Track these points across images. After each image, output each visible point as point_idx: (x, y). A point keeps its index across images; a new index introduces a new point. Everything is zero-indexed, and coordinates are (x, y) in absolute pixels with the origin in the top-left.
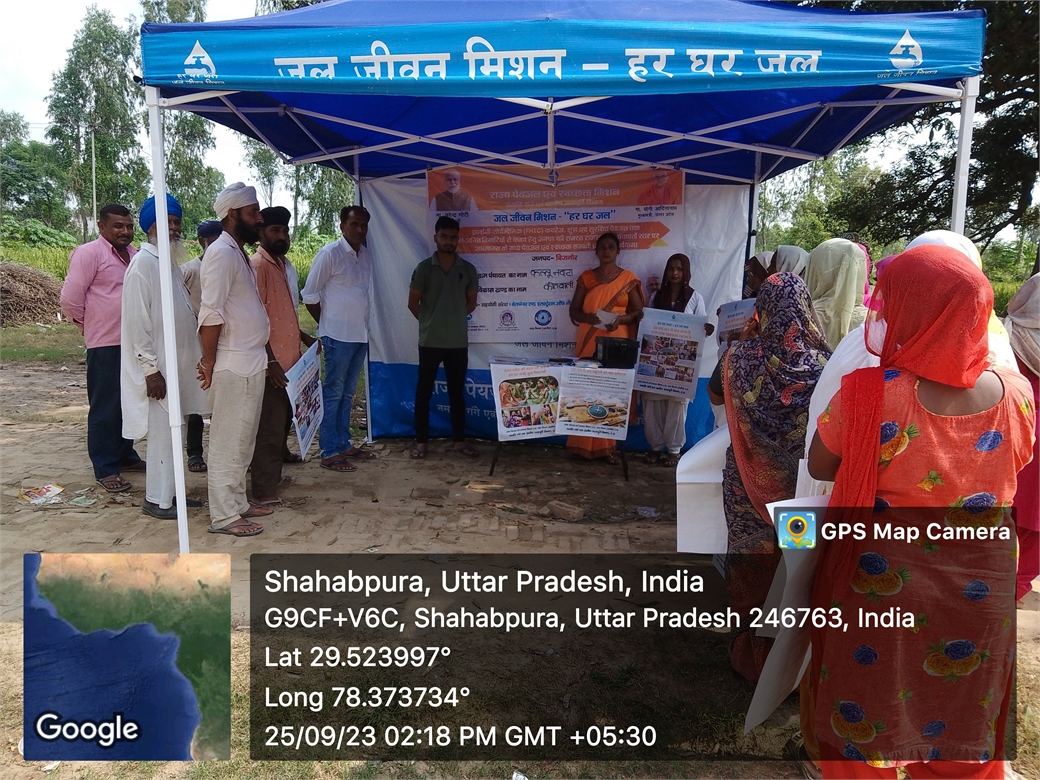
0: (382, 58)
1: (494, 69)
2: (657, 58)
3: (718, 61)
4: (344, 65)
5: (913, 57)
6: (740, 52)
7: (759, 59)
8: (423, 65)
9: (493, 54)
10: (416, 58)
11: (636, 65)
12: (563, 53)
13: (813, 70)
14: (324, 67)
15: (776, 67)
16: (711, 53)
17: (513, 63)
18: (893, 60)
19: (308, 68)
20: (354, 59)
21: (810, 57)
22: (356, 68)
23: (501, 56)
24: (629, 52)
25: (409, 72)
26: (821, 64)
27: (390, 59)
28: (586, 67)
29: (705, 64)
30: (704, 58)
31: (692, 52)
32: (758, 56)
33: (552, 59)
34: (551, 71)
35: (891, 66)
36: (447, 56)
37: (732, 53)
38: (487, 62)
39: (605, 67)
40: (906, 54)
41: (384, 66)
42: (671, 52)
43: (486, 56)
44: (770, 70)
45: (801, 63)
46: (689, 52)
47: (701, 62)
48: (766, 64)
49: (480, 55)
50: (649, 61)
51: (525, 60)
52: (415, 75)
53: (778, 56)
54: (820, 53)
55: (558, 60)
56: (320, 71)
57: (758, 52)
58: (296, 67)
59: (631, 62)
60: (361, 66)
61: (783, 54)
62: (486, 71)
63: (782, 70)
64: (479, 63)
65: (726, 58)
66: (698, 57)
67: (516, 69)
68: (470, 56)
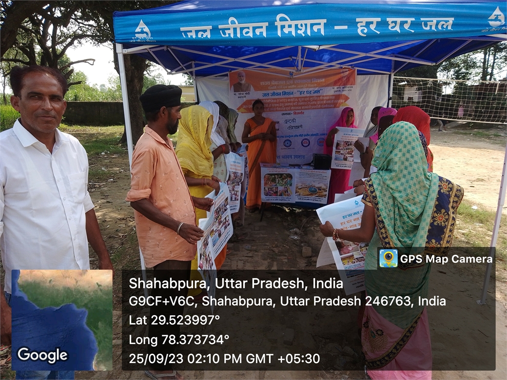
0: (234, 26)
1: (290, 29)
2: (372, 23)
3: (402, 23)
4: (215, 30)
5: (500, 21)
6: (413, 19)
7: (423, 23)
8: (254, 28)
9: (290, 22)
10: (251, 25)
11: (361, 26)
12: (325, 21)
13: (450, 28)
14: (205, 31)
15: (431, 26)
16: (399, 20)
17: (299, 27)
18: (491, 23)
19: (197, 32)
20: (220, 27)
21: (448, 21)
22: (221, 31)
23: (293, 23)
24: (358, 20)
25: (247, 33)
26: (453, 25)
27: (238, 26)
28: (336, 28)
29: (396, 25)
30: (395, 22)
31: (390, 20)
32: (423, 21)
33: (319, 24)
34: (319, 30)
35: (489, 25)
36: (267, 24)
37: (409, 20)
38: (287, 26)
39: (346, 27)
40: (496, 19)
41: (235, 29)
42: (379, 19)
43: (286, 23)
44: (428, 28)
45: (443, 25)
46: (388, 19)
47: (394, 24)
48: (426, 25)
49: (283, 23)
50: (368, 24)
51: (306, 25)
52: (251, 35)
53: (432, 21)
54: (453, 19)
55: (322, 25)
56: (203, 33)
57: (422, 19)
58: (191, 31)
59: (359, 25)
60: (224, 30)
61: (435, 20)
62: (286, 31)
63: (433, 28)
64: (283, 27)
65: (406, 22)
66: (392, 22)
67: (301, 30)
68: (278, 24)
